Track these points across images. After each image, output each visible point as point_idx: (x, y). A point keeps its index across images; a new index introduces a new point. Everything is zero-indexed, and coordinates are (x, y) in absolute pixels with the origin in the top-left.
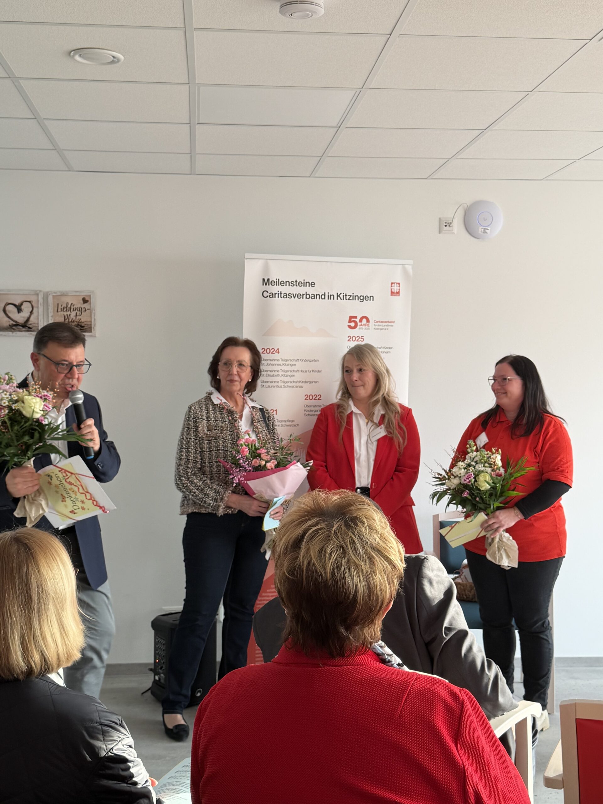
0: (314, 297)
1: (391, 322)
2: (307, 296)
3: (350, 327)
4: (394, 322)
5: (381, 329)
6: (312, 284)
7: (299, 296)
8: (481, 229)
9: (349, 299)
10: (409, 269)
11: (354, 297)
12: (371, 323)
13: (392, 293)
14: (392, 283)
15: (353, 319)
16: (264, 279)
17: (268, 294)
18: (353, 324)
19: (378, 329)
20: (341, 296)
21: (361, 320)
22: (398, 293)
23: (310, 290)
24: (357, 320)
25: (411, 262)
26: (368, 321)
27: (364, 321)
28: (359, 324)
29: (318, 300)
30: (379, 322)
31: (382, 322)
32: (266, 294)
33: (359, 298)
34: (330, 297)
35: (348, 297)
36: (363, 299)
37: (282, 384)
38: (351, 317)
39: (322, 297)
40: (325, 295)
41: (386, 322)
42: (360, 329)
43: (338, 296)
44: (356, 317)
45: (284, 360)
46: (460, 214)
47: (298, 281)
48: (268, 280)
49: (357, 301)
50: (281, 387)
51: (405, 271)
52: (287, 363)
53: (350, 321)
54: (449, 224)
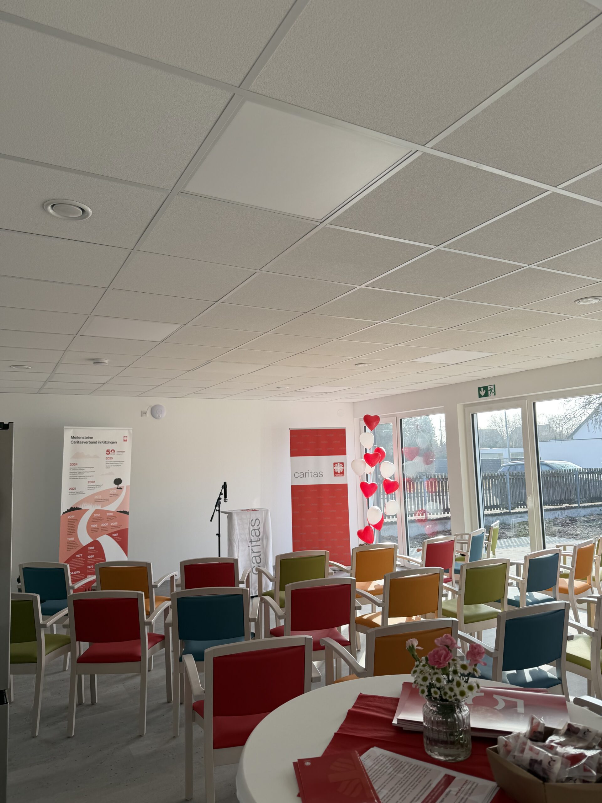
0: (92, 443)
1: (124, 451)
2: (90, 442)
3: (107, 454)
4: (125, 451)
5: (120, 454)
6: (92, 438)
7: (86, 442)
8: (157, 415)
9: (107, 443)
10: (131, 431)
11: (109, 442)
12: (116, 452)
14: (124, 437)
15: (108, 451)
16: (72, 436)
17: (73, 442)
18: (108, 453)
20: (104, 442)
22: (127, 440)
23: (91, 440)
24: (110, 451)
25: (132, 429)
28: (111, 452)
29: (94, 444)
32: (72, 442)
33: (111, 442)
34: (99, 442)
35: (106, 442)
36: (112, 443)
37: (78, 477)
39: (96, 443)
40: (97, 442)
42: (111, 454)
43: (102, 442)
44: (109, 450)
45: (80, 468)
46: (149, 410)
47: (86, 437)
48: (73, 436)
49: (110, 444)
50: (78, 478)
51: (129, 432)
52: (81, 469)
54: (145, 413)
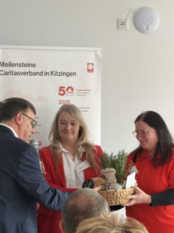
0: (35, 74)
1: (88, 90)
2: (30, 73)
3: (60, 94)
4: (90, 90)
5: (82, 95)
6: (34, 65)
7: (25, 73)
10: (100, 54)
11: (63, 74)
12: (75, 91)
13: (89, 71)
14: (88, 64)
17: (3, 73)
18: (62, 92)
19: (79, 95)
20: (54, 73)
21: (67, 90)
22: (92, 70)
23: (33, 70)
24: (65, 89)
26: (72, 90)
27: (70, 90)
28: (66, 92)
29: (38, 76)
30: (80, 90)
31: (82, 90)
33: (66, 74)
35: (58, 74)
36: (69, 74)
38: (61, 88)
40: (42, 73)
41: (84, 90)
42: (67, 95)
43: (52, 73)
44: (64, 87)
48: (3, 62)
51: (96, 55)
53: (60, 90)
54: (124, 24)
